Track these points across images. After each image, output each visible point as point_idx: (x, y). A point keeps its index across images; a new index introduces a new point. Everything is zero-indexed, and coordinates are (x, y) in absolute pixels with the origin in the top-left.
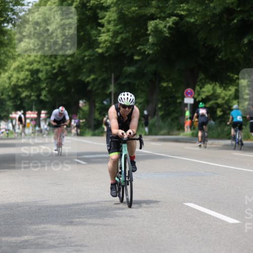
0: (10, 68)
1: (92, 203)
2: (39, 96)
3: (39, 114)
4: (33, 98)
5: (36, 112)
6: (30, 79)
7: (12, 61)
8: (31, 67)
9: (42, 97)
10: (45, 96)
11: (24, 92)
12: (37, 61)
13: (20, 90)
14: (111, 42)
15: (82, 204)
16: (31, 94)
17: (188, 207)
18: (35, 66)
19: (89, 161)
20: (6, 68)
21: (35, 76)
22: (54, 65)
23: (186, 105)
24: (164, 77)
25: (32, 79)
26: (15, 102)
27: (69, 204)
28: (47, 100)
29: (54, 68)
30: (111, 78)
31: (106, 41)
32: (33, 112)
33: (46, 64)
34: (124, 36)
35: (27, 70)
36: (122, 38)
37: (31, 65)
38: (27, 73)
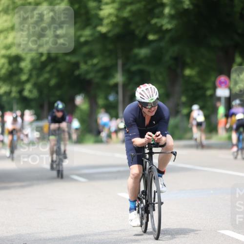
1: (95, 235)
2: (21, 92)
4: (13, 95)
8: (8, 52)
9: (26, 93)
14: (117, 16)
15: (82, 236)
16: (10, 89)
17: (223, 235)
19: (90, 177)
21: (15, 65)
23: (219, 99)
24: (188, 60)
27: (64, 236)
30: (116, 65)
31: (110, 15)
34: (134, 7)
35: (4, 56)
36: (131, 11)
37: (8, 49)
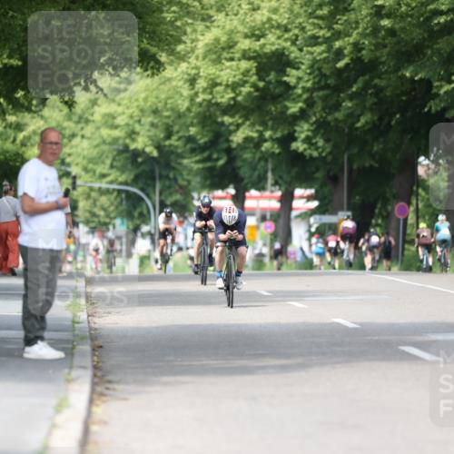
0: (193, 50)
2: (286, 141)
3: (287, 199)
5: (279, 193)
6: (254, 86)
7: (200, 26)
10: (308, 140)
11: (238, 126)
12: (279, 27)
13: (227, 119)
16: (261, 134)
18: (272, 42)
20: (180, 48)
22: (337, 44)
25: (261, 84)
26: (209, 159)
28: (315, 154)
29: (339, 54)
32: (267, 193)
33: (314, 40)
35: (246, 56)
37: (258, 38)
38: (244, 65)
